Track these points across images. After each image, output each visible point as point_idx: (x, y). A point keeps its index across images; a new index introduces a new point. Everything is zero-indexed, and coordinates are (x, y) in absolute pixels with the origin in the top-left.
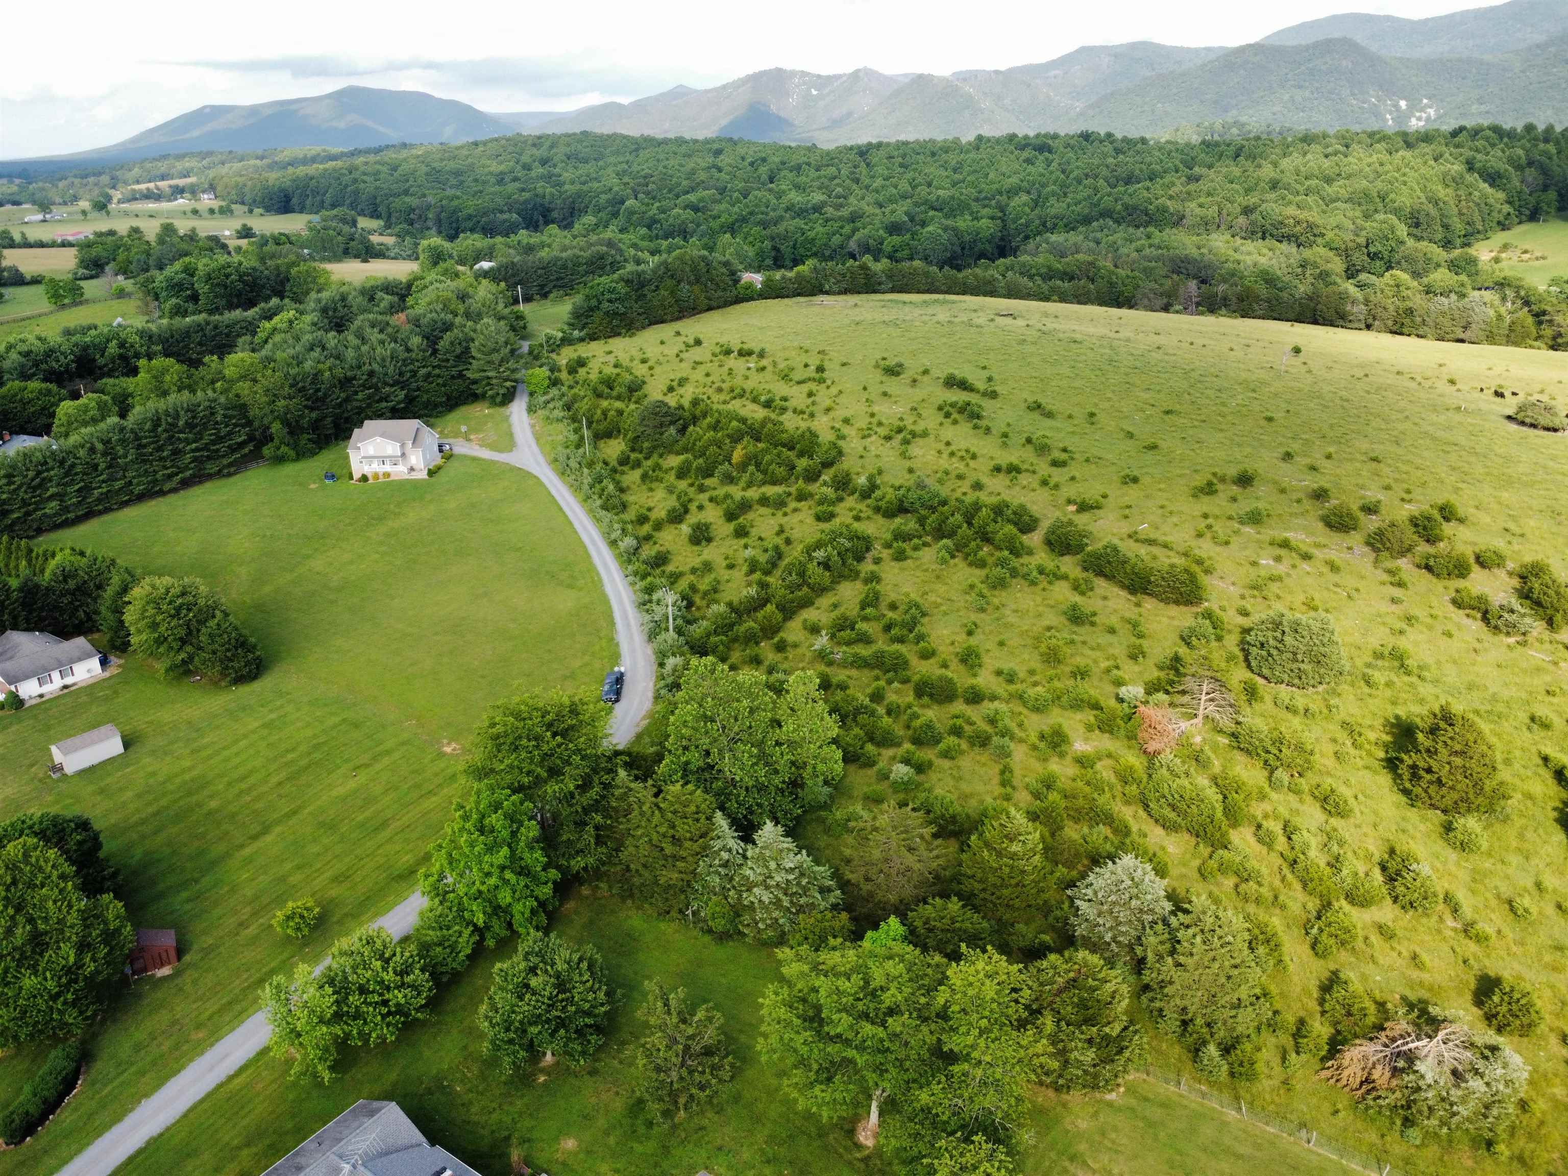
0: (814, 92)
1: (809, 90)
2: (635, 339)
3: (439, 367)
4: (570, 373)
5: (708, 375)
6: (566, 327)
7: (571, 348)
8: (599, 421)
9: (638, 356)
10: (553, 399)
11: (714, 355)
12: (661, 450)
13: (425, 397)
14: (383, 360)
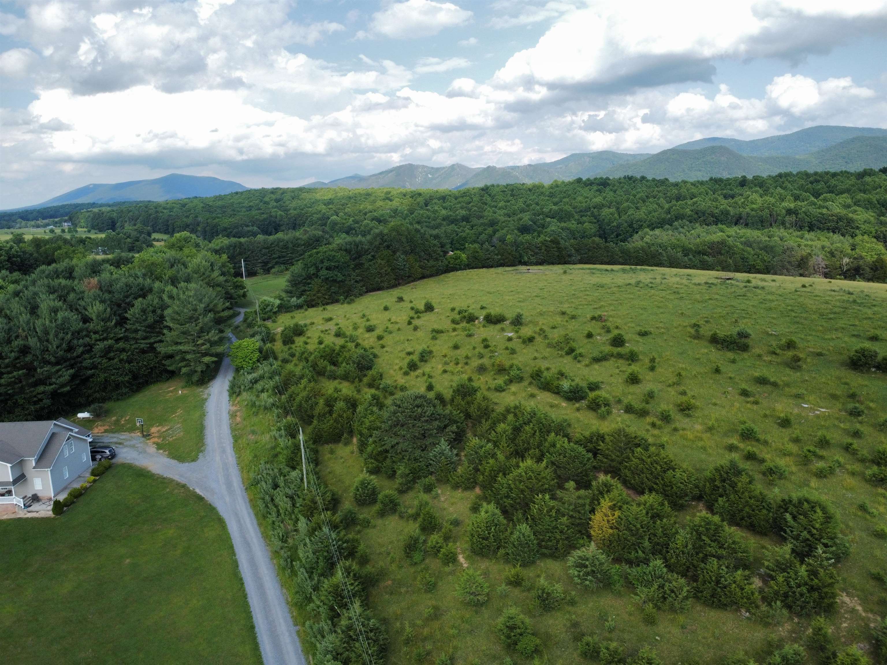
0: (430, 176)
1: (427, 175)
2: (353, 305)
3: (126, 339)
4: (285, 343)
5: (456, 347)
6: (284, 295)
7: (288, 315)
8: (322, 416)
9: (362, 323)
10: (262, 377)
11: (454, 322)
12: (428, 480)
13: (103, 376)
14: (46, 333)
